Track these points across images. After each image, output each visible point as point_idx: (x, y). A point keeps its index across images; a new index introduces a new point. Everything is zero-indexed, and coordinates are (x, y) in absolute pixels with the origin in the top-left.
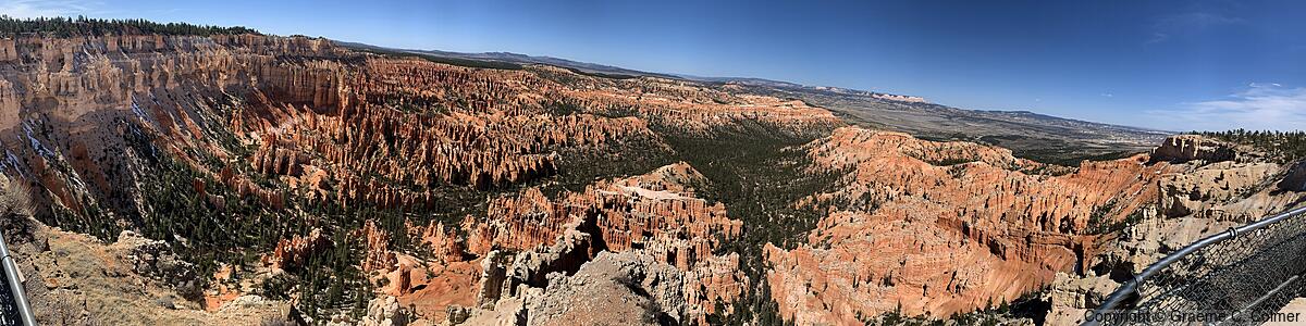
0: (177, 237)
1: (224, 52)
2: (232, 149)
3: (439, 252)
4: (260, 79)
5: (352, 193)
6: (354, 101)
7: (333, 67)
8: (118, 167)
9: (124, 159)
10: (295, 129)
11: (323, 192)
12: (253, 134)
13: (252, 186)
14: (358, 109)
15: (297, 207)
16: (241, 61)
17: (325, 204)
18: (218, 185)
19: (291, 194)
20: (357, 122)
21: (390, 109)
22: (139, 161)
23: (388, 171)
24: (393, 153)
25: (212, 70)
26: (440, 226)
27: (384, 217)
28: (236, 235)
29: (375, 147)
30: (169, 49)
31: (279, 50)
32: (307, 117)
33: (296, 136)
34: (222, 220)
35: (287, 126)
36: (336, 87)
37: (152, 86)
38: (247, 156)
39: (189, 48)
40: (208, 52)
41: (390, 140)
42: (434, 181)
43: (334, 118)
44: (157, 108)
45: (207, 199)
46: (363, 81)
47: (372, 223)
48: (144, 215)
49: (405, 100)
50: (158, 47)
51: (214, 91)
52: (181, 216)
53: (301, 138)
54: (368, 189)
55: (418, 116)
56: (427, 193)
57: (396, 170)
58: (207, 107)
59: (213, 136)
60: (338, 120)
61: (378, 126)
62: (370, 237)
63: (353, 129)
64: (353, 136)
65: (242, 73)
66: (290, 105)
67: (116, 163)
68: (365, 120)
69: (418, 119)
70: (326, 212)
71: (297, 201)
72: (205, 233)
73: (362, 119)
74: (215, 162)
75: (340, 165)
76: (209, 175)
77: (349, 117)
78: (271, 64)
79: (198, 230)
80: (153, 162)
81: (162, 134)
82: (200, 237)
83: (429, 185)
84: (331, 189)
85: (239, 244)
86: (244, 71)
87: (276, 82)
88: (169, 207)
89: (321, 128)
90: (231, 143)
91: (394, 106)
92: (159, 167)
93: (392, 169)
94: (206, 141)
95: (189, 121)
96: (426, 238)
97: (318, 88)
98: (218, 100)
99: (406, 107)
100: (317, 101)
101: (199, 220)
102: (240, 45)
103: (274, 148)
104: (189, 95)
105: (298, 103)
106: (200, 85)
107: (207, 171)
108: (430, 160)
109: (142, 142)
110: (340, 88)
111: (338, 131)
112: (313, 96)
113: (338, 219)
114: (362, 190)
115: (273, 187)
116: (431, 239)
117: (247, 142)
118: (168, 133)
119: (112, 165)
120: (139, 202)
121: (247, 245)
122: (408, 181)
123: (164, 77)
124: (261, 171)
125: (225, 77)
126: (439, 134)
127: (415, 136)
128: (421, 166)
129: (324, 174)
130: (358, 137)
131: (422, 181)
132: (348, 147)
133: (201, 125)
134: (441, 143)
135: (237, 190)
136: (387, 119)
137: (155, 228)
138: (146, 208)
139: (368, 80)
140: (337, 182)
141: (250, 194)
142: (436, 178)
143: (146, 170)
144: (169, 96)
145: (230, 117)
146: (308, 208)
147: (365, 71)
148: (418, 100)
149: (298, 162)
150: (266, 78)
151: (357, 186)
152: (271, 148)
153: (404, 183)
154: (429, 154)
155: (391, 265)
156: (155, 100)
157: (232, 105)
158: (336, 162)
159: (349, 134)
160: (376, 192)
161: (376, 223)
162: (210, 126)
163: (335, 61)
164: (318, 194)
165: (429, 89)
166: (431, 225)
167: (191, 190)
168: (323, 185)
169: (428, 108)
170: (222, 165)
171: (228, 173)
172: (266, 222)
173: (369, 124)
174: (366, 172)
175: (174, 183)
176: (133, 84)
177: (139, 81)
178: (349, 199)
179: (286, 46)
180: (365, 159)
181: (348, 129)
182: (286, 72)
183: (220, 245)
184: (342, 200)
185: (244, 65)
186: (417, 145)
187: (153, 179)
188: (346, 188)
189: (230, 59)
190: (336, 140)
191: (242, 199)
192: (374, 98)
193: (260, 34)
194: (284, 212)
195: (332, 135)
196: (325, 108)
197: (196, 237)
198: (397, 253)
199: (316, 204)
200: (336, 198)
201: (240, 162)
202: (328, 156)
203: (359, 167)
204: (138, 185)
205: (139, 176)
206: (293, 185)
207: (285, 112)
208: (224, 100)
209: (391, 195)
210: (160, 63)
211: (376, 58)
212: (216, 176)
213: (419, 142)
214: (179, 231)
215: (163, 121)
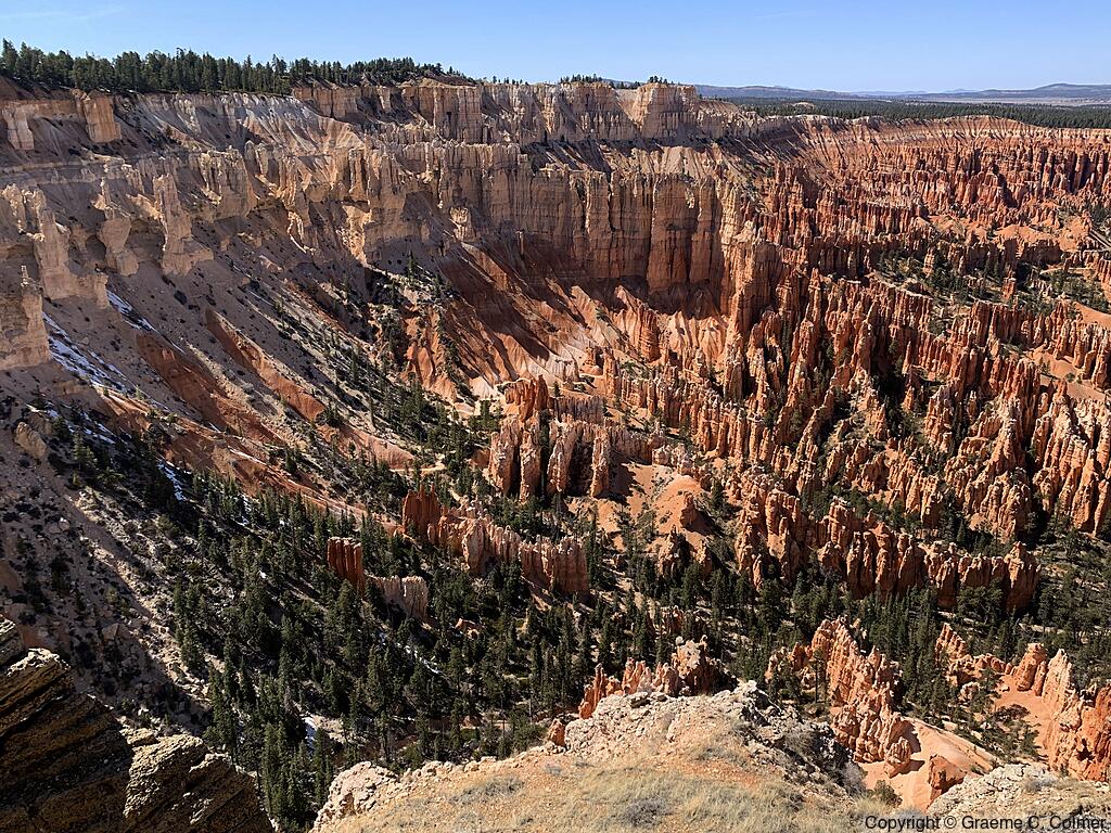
0: (313, 721)
1: (349, 140)
2: (422, 437)
3: (1051, 741)
4: (480, 216)
5: (776, 543)
6: (770, 271)
7: (699, 166)
8: (59, 566)
9: (72, 534)
10: (600, 362)
11: (696, 539)
12: (479, 386)
13: (498, 536)
14: (784, 292)
15: (625, 585)
16: (415, 165)
17: (703, 574)
18: (401, 547)
19: (602, 547)
20: (784, 331)
21: (888, 289)
22: (131, 531)
23: (881, 482)
24: (897, 428)
25: (316, 197)
26: (1059, 667)
27: (871, 618)
28: (475, 679)
29: (841, 408)
30: (142, 141)
31: (528, 124)
32: (631, 325)
33: (603, 383)
34: (427, 642)
35: (573, 353)
36: (714, 226)
37: (113, 272)
38: (471, 451)
39: (223, 133)
40: (297, 144)
41: (889, 388)
42: (1035, 525)
43: (711, 322)
44: (149, 344)
45: (376, 594)
46: (795, 205)
47: (842, 632)
48: (199, 691)
49: (939, 262)
50: (99, 135)
51: (338, 265)
52: (312, 658)
53: (617, 387)
54: (821, 535)
55: (985, 314)
56: (1013, 559)
57: (906, 479)
58: (320, 319)
59: (357, 403)
60: (721, 328)
61: (849, 345)
62: (834, 670)
63: (769, 355)
64: (769, 379)
65: (420, 204)
66: (576, 290)
67: (43, 555)
68: (806, 327)
69: (985, 320)
70: (708, 597)
71: (622, 567)
72: (388, 692)
73: (794, 323)
74: (379, 482)
75: (736, 460)
76: (370, 524)
77: (755, 318)
78: (511, 169)
79: (365, 689)
80: (185, 520)
81: (189, 424)
82: (374, 706)
83: (1020, 534)
84: (717, 531)
85: (486, 702)
86: (428, 194)
87: (530, 222)
88: (271, 644)
89: (672, 356)
90: (417, 419)
91: (899, 279)
92: (210, 531)
93: (894, 478)
94: (335, 421)
95: (270, 367)
96: (1009, 692)
97: (659, 235)
98: (352, 294)
99: (943, 283)
100: (656, 273)
101: (364, 660)
102: (401, 114)
103: (544, 422)
104: (255, 285)
105: (602, 283)
106: (282, 249)
107: (358, 513)
108: (1025, 455)
109: (125, 465)
110: (727, 232)
111: (724, 361)
112: (643, 258)
113: (743, 616)
114: (804, 534)
115: (556, 534)
116: (1027, 700)
117: (466, 411)
118: (208, 414)
119: (32, 567)
120: (169, 656)
121: (506, 700)
122: (947, 516)
123: (148, 236)
124: (513, 489)
125: (367, 218)
126: (1059, 369)
127: (976, 377)
128: (993, 474)
129: (696, 490)
130: (784, 376)
131: (994, 518)
132: (756, 408)
133: (309, 374)
134: (1068, 401)
135: (459, 553)
136: (880, 323)
137: (244, 717)
138: (198, 668)
139: (810, 200)
140: (732, 511)
141: (493, 560)
142: (1043, 518)
143: (163, 551)
144: (180, 297)
145: (400, 341)
146: (658, 586)
147: (800, 175)
148: (983, 260)
149: (617, 457)
150: (499, 214)
151: (789, 524)
152: (535, 420)
153: (931, 521)
154: (1022, 436)
155: (902, 754)
156: (134, 317)
157: (399, 303)
158: (724, 455)
159: (757, 369)
160: (848, 541)
161: (851, 632)
162: (342, 375)
163: (701, 145)
164: (682, 546)
165: (1024, 219)
166: (1029, 659)
167: (323, 577)
168: (696, 519)
169: (1020, 286)
170: (400, 488)
171: (425, 506)
172: (546, 631)
173: (821, 336)
174: (814, 485)
175: (266, 568)
176: (36, 273)
177: (55, 261)
178: (768, 560)
179: (549, 113)
180: (807, 443)
181: (755, 357)
182: (560, 189)
183: (435, 715)
184: (748, 561)
185: (427, 176)
186: (980, 405)
187: (198, 571)
188: (758, 525)
189: (375, 161)
190: (719, 390)
191: (475, 573)
192: (835, 258)
193: (463, 80)
194: (591, 601)
195: (709, 375)
196: (680, 294)
197: (364, 711)
198: (918, 725)
199: (678, 575)
200: (731, 556)
201: (455, 469)
202: (699, 437)
203: (792, 468)
204: (149, 604)
205: (147, 576)
206: (608, 524)
207: (563, 309)
208: (373, 287)
209: (892, 555)
210: (120, 190)
211: (835, 129)
212: (388, 522)
213: (987, 396)
214: (316, 704)
215: (180, 378)
